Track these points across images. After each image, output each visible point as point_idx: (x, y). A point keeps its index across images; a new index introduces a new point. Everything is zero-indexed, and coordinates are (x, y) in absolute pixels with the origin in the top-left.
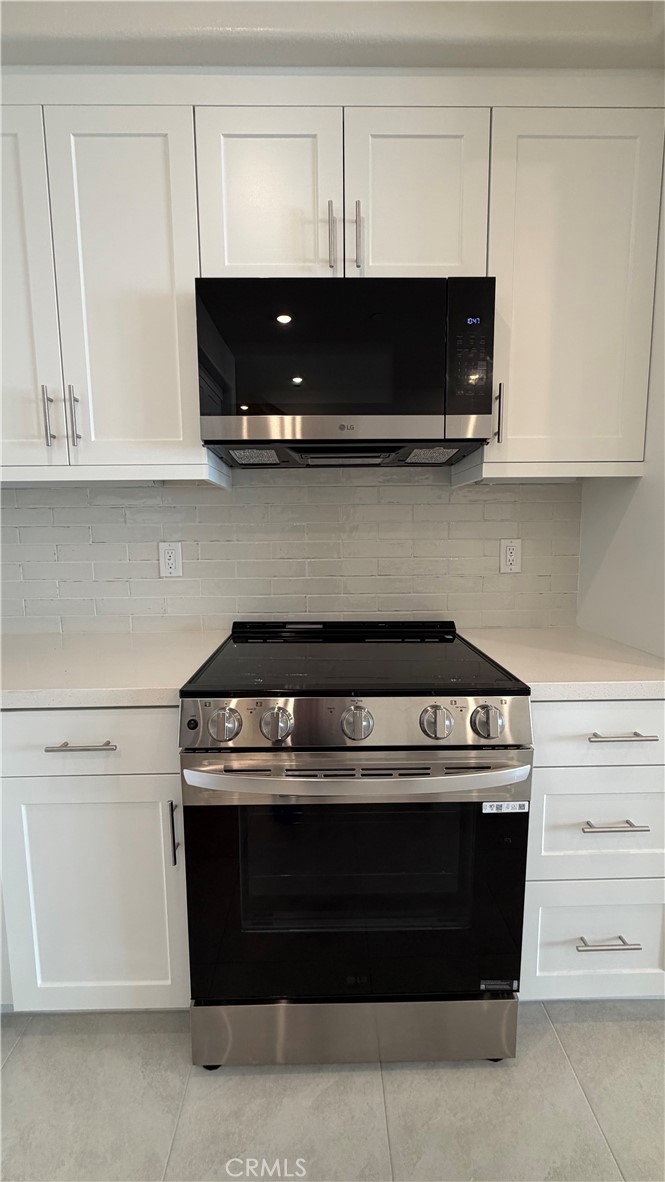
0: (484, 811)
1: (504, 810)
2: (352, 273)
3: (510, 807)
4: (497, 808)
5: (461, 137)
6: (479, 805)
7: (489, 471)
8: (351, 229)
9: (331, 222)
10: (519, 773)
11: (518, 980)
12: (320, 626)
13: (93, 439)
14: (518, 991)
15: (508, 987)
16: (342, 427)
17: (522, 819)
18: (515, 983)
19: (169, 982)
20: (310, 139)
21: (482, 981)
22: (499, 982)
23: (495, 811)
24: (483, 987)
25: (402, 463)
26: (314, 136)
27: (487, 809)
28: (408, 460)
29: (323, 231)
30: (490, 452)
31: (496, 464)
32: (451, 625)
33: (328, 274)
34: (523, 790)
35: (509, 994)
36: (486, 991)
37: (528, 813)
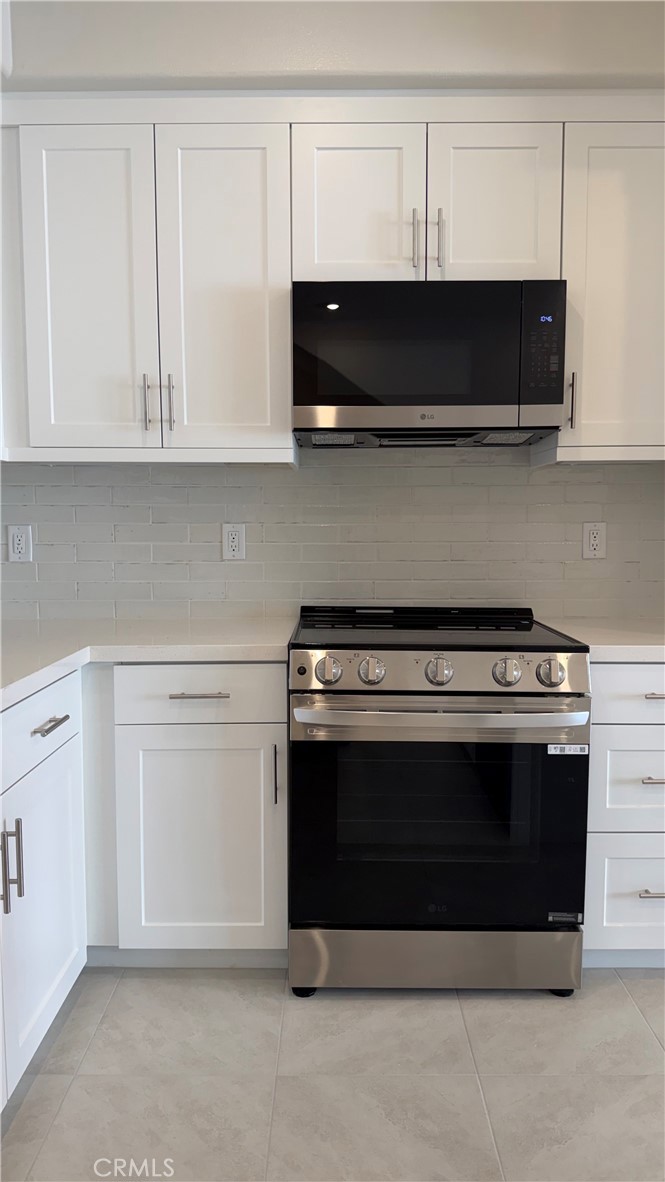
0: (549, 753)
1: (567, 752)
2: (434, 276)
3: (572, 750)
4: (561, 751)
5: (536, 148)
6: (545, 746)
7: (562, 455)
8: (433, 231)
9: (414, 224)
10: (580, 718)
11: (582, 912)
12: (391, 611)
13: (186, 423)
14: (582, 923)
15: (573, 920)
16: (423, 417)
17: (582, 762)
18: (580, 916)
19: (262, 924)
20: (396, 151)
21: (550, 914)
22: (565, 914)
23: (558, 753)
24: (550, 919)
25: (480, 444)
26: (400, 148)
27: (552, 750)
28: (484, 442)
29: (408, 232)
30: (564, 437)
31: (570, 448)
32: (529, 611)
33: (412, 278)
34: (581, 734)
35: (574, 927)
36: (554, 922)
37: (588, 755)
